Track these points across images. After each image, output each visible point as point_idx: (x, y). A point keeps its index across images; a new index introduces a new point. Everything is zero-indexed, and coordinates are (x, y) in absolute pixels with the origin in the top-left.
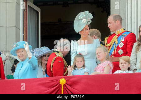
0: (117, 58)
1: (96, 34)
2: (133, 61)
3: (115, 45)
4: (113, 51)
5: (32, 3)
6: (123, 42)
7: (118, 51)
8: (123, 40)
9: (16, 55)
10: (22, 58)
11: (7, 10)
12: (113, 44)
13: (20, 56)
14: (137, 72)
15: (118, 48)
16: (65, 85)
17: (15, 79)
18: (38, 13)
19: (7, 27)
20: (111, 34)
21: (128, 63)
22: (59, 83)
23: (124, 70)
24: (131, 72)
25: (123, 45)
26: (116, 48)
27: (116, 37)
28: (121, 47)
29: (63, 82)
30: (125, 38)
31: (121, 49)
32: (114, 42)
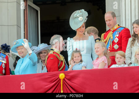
0: (113, 52)
1: (93, 31)
2: (128, 55)
3: (110, 41)
4: (109, 46)
5: (32, 2)
6: (117, 37)
7: (114, 46)
8: (118, 36)
9: (17, 52)
10: (22, 55)
11: (8, 10)
12: (108, 40)
13: (20, 53)
14: (132, 65)
15: (113, 43)
16: (64, 80)
17: (16, 74)
18: (37, 11)
19: (8, 26)
20: (107, 31)
21: (123, 58)
22: (59, 78)
23: (119, 65)
24: (126, 66)
25: (118, 40)
26: (111, 43)
27: (111, 32)
28: (116, 42)
29: (62, 76)
30: (119, 33)
31: (116, 44)
32: (109, 37)
